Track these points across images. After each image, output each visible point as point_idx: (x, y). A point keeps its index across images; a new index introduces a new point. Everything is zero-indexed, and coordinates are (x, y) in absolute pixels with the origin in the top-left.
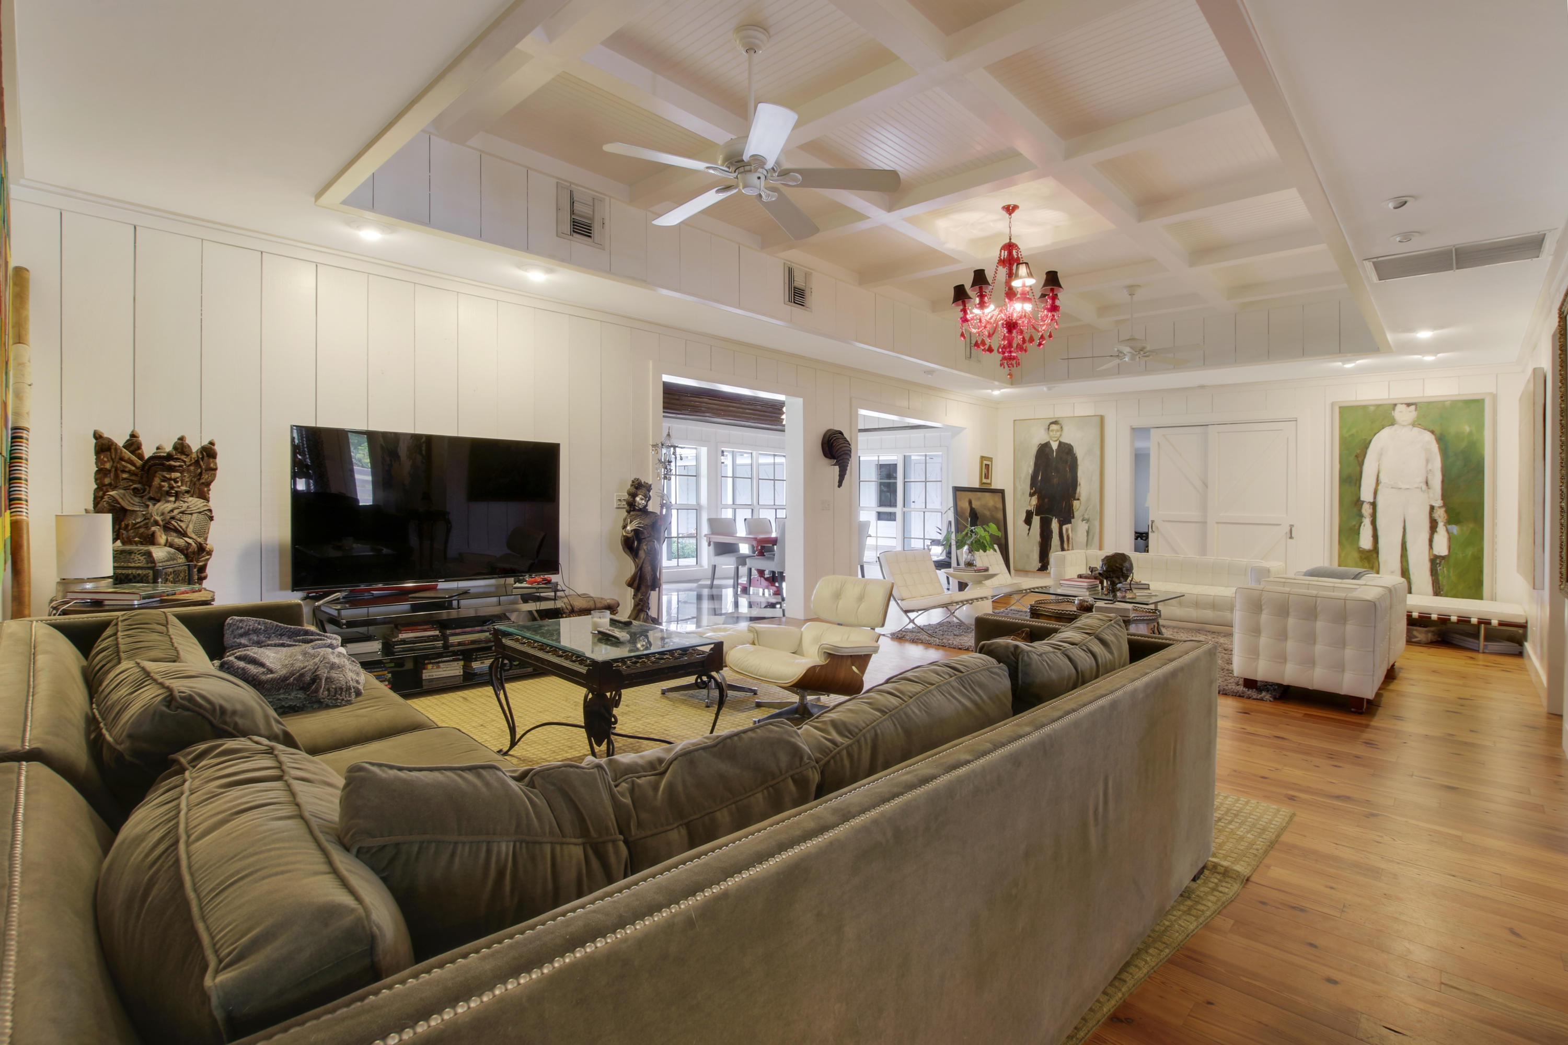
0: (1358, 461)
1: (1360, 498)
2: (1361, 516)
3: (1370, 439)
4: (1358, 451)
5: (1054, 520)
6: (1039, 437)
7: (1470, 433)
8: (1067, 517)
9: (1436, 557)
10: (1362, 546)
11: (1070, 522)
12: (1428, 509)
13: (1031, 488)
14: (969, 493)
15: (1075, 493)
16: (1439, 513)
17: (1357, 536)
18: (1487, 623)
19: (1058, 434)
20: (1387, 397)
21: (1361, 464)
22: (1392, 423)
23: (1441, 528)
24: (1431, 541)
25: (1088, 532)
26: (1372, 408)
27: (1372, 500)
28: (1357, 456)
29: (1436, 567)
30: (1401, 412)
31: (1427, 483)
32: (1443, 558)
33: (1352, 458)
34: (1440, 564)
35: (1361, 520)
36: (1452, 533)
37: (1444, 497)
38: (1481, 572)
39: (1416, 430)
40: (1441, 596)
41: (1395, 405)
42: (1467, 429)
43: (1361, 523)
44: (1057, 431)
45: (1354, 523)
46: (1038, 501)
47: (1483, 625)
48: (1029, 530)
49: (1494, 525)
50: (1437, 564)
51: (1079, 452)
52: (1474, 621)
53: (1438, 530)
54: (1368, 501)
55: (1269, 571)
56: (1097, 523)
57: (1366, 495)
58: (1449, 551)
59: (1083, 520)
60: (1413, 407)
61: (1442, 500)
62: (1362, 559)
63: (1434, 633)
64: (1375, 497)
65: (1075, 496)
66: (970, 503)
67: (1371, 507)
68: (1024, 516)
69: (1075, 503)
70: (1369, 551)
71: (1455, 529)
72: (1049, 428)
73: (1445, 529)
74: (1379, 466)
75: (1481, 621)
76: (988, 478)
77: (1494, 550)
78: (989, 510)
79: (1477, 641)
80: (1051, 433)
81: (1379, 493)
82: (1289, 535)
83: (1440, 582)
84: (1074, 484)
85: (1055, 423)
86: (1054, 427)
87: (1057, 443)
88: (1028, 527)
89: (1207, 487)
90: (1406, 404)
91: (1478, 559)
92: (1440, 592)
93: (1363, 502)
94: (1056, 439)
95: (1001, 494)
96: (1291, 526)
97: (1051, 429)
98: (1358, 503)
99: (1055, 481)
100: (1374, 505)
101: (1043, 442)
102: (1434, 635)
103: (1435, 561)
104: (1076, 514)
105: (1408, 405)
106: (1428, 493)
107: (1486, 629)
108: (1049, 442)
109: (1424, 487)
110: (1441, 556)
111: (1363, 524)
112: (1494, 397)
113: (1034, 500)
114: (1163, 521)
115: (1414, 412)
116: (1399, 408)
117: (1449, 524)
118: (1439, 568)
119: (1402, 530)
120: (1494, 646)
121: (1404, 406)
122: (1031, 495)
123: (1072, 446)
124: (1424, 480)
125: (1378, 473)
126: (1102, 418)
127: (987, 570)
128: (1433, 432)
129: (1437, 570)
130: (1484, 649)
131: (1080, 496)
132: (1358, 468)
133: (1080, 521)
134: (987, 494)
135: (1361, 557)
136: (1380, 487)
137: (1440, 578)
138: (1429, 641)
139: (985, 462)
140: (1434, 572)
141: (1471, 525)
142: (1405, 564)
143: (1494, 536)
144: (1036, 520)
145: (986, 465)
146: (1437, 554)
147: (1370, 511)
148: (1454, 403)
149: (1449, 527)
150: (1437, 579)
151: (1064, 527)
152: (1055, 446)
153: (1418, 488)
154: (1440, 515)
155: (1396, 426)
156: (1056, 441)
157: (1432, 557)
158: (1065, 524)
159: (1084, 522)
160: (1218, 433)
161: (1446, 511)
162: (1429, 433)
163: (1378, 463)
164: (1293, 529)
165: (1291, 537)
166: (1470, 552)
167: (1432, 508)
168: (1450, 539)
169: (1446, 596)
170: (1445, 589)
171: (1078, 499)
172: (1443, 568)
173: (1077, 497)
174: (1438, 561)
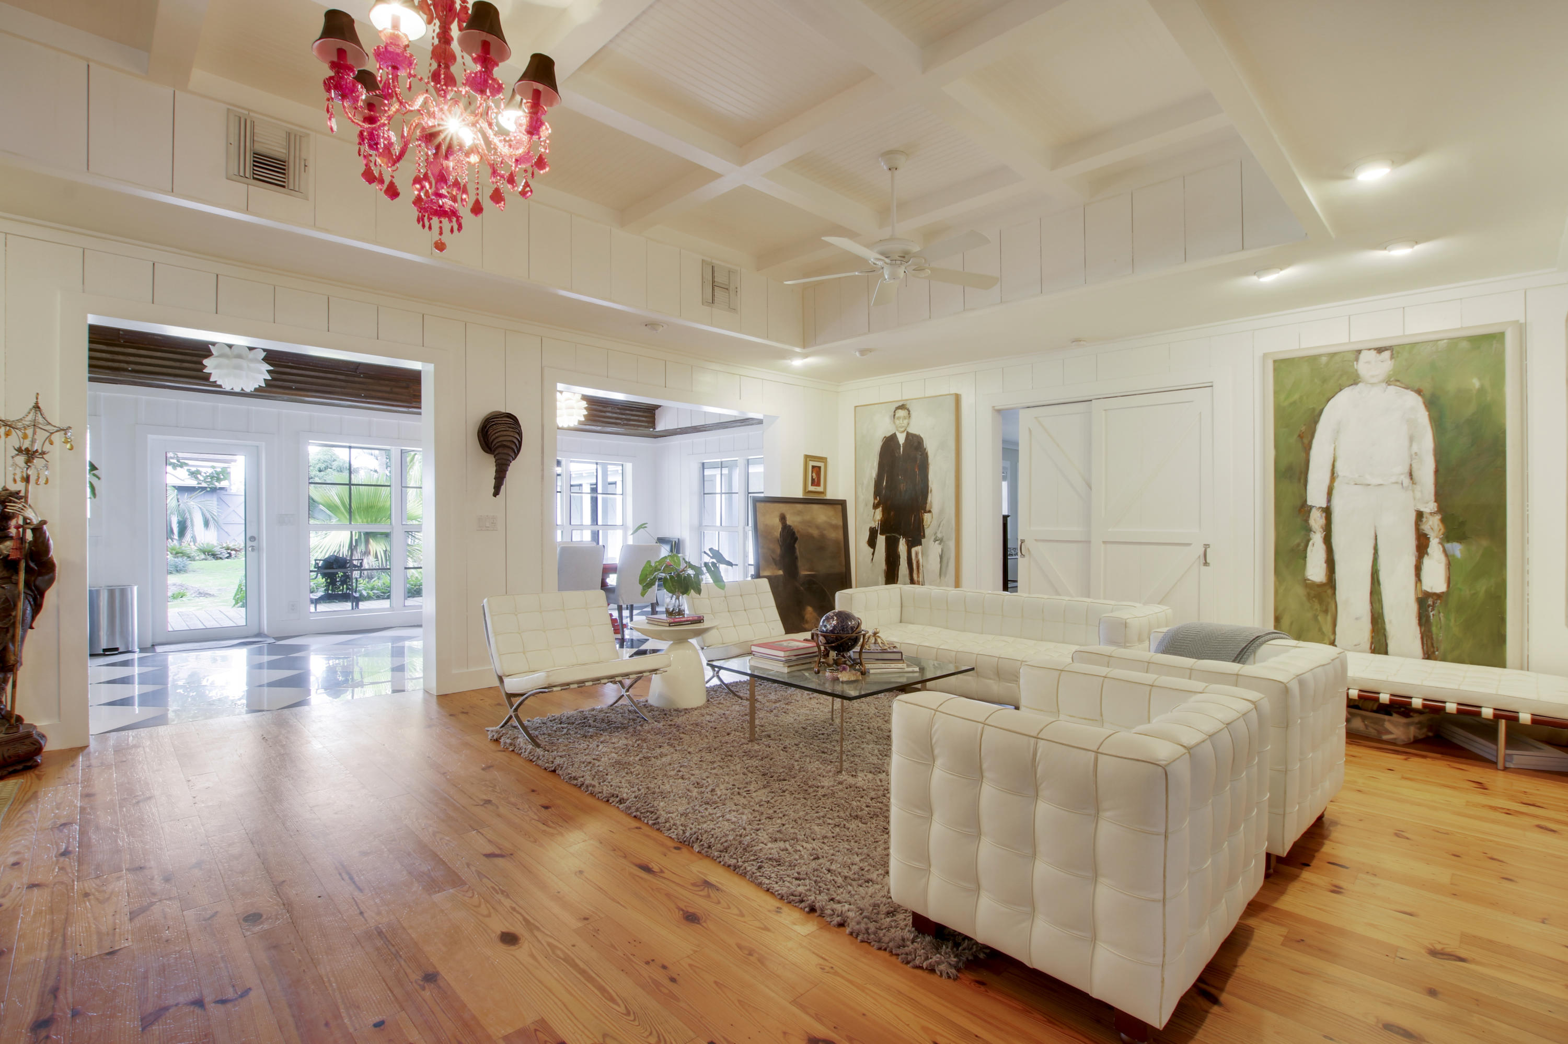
0: (1303, 443)
1: (1306, 501)
2: (1308, 530)
3: (1321, 408)
4: (1303, 428)
5: (901, 539)
6: (883, 427)
7: (1482, 390)
8: (916, 537)
9: (1427, 595)
10: (1309, 577)
11: (920, 544)
12: (1412, 517)
13: (875, 498)
14: (781, 505)
15: (926, 503)
16: (1431, 523)
17: (1302, 561)
18: (1511, 718)
19: (906, 422)
20: (1346, 340)
21: (1308, 448)
22: (1355, 380)
23: (1435, 548)
24: (1418, 569)
25: (941, 557)
26: (1324, 360)
27: (1324, 505)
28: (1301, 437)
29: (1427, 611)
30: (1368, 362)
31: (1411, 475)
32: (1438, 596)
33: (1293, 439)
34: (1433, 606)
35: (1309, 536)
36: (1453, 556)
37: (1439, 496)
38: (1502, 620)
39: (1392, 389)
40: (1436, 659)
41: (1359, 352)
42: (1476, 383)
43: (1308, 541)
44: (905, 418)
45: (1297, 541)
46: (883, 515)
47: (1503, 721)
48: (873, 554)
49: (1524, 541)
50: (1429, 606)
51: (930, 446)
52: (1487, 713)
53: (1429, 550)
54: (1318, 506)
55: (1126, 625)
56: (952, 544)
57: (1316, 496)
58: (1448, 586)
59: (935, 540)
60: (1387, 354)
61: (1436, 501)
62: (1309, 597)
63: (1420, 725)
64: (1329, 500)
65: (926, 507)
66: (783, 518)
67: (1324, 515)
68: (867, 535)
69: (927, 517)
70: (1321, 585)
71: (1457, 549)
72: (894, 415)
73: (1442, 549)
74: (1335, 449)
75: (1500, 714)
76: (818, 485)
77: (1524, 583)
78: (818, 527)
79: (1494, 746)
80: (897, 422)
81: (1335, 493)
82: (1202, 561)
83: (1434, 636)
84: (924, 491)
85: (902, 407)
86: (901, 413)
87: (904, 435)
88: (872, 550)
89: (1090, 488)
90: (1375, 349)
91: (1497, 598)
92: (1434, 652)
93: (1311, 507)
94: (903, 429)
95: (840, 507)
96: (1207, 546)
97: (897, 416)
98: (1304, 509)
99: (902, 487)
100: (1327, 512)
101: (888, 435)
102: (1420, 729)
103: (1425, 602)
104: (928, 532)
105: (1380, 350)
106: (1413, 491)
107: (1508, 727)
108: (895, 433)
109: (1407, 481)
110: (1435, 594)
111: (1311, 543)
112: (1522, 329)
113: (879, 514)
114: (1036, 540)
115: (1390, 362)
116: (1365, 356)
117: (1448, 541)
118: (1431, 613)
119: (1372, 551)
120: (1522, 758)
121: (1373, 353)
122: (875, 507)
123: (921, 438)
124: (1407, 470)
125: (1334, 461)
126: (958, 398)
127: (699, 620)
128: (1419, 392)
129: (1428, 617)
130: (1505, 761)
131: (931, 507)
132: (1303, 455)
133: (931, 542)
134: (815, 507)
135: (1309, 594)
136: (1336, 484)
137: (1434, 629)
138: (1412, 740)
139: (812, 463)
140: (1424, 620)
141: (1485, 543)
142: (1377, 605)
143: (1524, 560)
144: (881, 540)
145: (813, 467)
146: (1429, 590)
147: (1322, 521)
148: (1454, 342)
149: (1448, 546)
150: (1430, 631)
151: (914, 550)
152: (901, 439)
153: (1397, 483)
154: (1433, 526)
155: (1360, 385)
156: (903, 432)
157: (1420, 596)
158: (915, 546)
159: (937, 542)
160: (1105, 410)
161: (1443, 520)
162: (1413, 393)
163: (1333, 445)
164: (1208, 550)
165: (1206, 563)
166: (1482, 587)
167: (1420, 515)
168: (1449, 565)
169: (1444, 659)
170: (1442, 647)
171: (930, 512)
172: (1439, 613)
173: (928, 509)
174: (1430, 602)
